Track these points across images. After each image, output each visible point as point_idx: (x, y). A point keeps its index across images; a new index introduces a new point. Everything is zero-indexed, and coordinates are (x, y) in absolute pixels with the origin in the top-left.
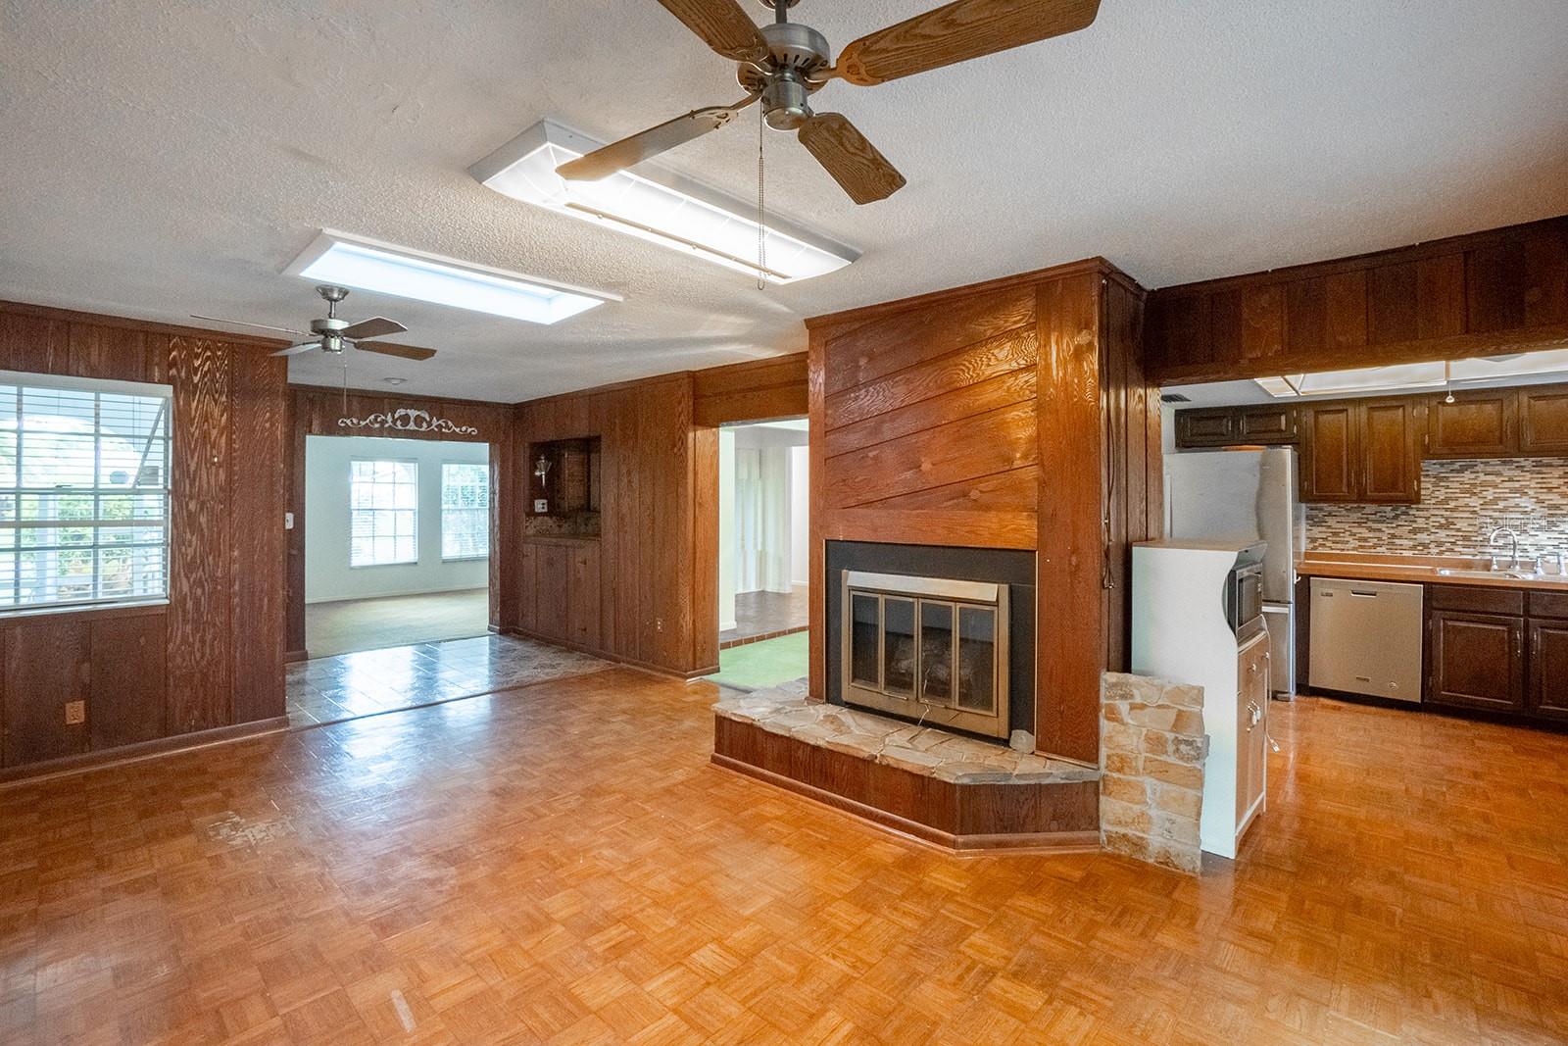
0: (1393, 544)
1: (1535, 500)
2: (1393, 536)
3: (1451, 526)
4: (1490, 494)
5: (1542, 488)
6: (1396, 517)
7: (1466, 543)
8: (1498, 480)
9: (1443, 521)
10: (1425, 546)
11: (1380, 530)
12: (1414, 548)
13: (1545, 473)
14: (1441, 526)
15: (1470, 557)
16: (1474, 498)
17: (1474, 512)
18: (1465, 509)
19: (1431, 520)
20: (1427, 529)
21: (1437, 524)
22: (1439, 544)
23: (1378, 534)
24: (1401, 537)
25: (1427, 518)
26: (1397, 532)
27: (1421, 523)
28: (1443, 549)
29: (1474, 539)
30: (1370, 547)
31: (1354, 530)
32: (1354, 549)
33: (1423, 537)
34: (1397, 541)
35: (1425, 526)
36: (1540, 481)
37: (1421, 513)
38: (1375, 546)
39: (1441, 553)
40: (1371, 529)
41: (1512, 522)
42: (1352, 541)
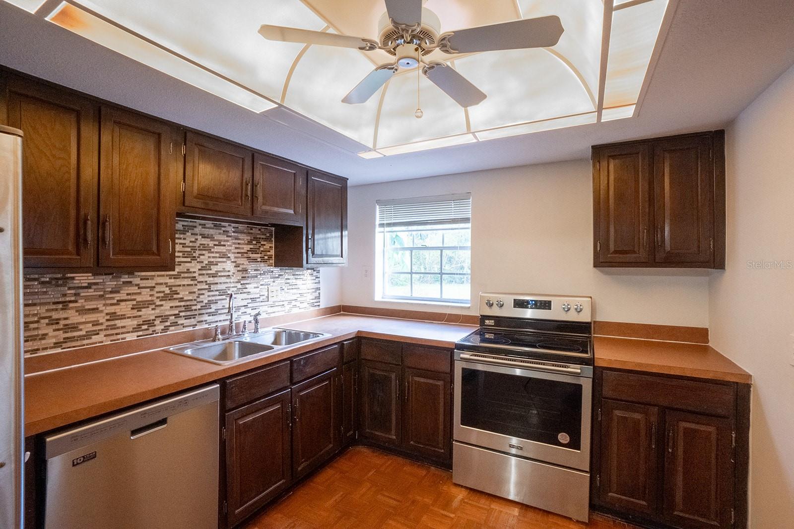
0: (114, 327)
1: (234, 264)
2: (113, 316)
3: (175, 296)
4: (205, 259)
5: (238, 253)
6: (115, 291)
7: (188, 313)
8: (211, 244)
9: (167, 291)
10: (150, 323)
11: (95, 310)
12: (138, 328)
13: (239, 239)
14: (166, 298)
15: (191, 329)
16: (194, 263)
17: (194, 279)
18: (186, 275)
19: (156, 289)
20: (151, 303)
21: (162, 295)
22: (164, 319)
23: (92, 317)
24: (123, 317)
25: (152, 288)
26: (118, 309)
27: (145, 295)
28: (168, 324)
29: (194, 308)
30: (82, 338)
31: (55, 315)
32: (57, 345)
33: (148, 313)
34: (117, 322)
35: (150, 298)
36: (238, 246)
37: (144, 283)
38: (88, 335)
39: (166, 329)
40: (82, 311)
41: (220, 287)
42: (51, 333)
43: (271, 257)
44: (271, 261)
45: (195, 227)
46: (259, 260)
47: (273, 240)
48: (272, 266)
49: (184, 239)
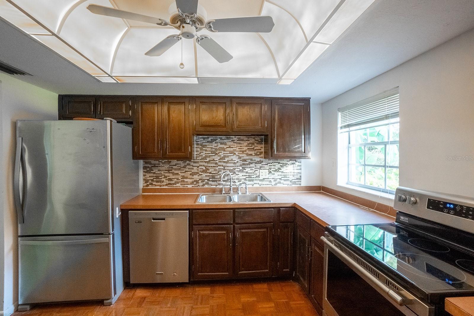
0: (184, 181)
1: (238, 157)
2: (183, 177)
3: (208, 171)
4: (222, 154)
5: (240, 151)
6: (185, 167)
7: (214, 179)
8: (225, 147)
9: (204, 169)
10: (197, 182)
11: (177, 174)
12: (192, 183)
13: (241, 144)
14: (203, 171)
15: (215, 187)
16: (217, 156)
17: (216, 163)
18: (213, 162)
19: (200, 168)
20: (197, 173)
21: (202, 170)
22: (203, 181)
23: (177, 176)
24: (187, 178)
25: (198, 167)
26: (185, 175)
27: (195, 170)
28: (204, 183)
29: (216, 177)
30: (174, 184)
31: (166, 175)
32: (166, 185)
33: (196, 177)
34: (185, 180)
35: (197, 171)
36: (240, 147)
37: (195, 164)
38: (175, 183)
39: (203, 185)
40: (174, 174)
41: (229, 168)
42: (165, 181)
43: (262, 153)
44: (262, 155)
45: (217, 139)
46: (254, 154)
47: (263, 143)
48: (262, 158)
49: (212, 145)
